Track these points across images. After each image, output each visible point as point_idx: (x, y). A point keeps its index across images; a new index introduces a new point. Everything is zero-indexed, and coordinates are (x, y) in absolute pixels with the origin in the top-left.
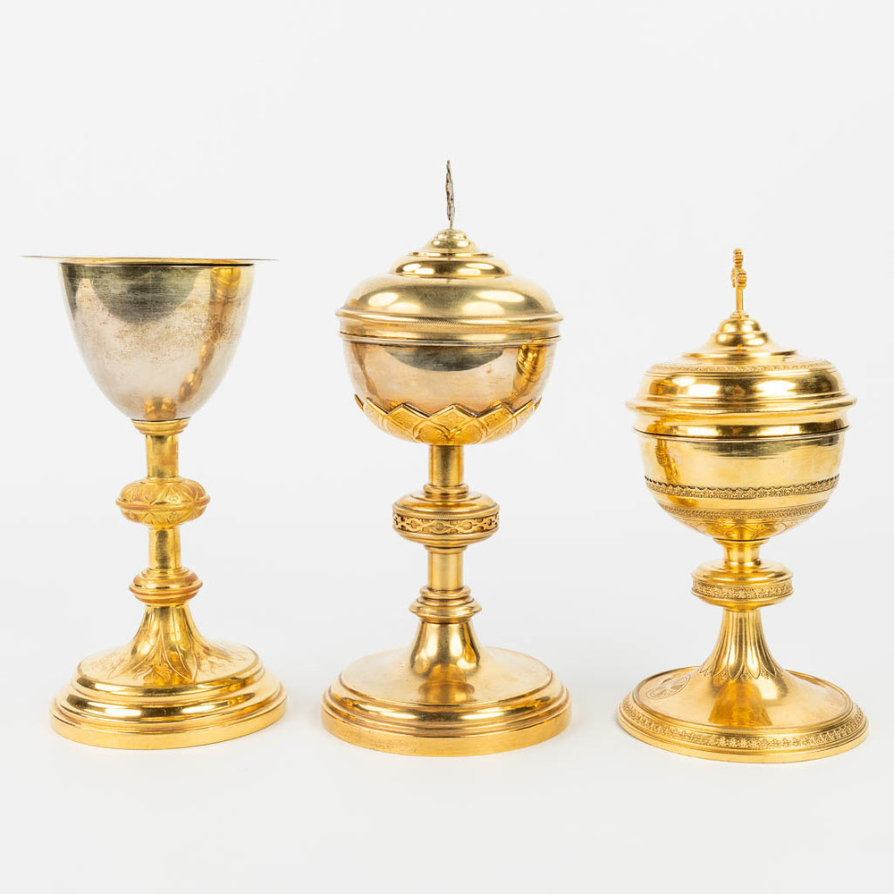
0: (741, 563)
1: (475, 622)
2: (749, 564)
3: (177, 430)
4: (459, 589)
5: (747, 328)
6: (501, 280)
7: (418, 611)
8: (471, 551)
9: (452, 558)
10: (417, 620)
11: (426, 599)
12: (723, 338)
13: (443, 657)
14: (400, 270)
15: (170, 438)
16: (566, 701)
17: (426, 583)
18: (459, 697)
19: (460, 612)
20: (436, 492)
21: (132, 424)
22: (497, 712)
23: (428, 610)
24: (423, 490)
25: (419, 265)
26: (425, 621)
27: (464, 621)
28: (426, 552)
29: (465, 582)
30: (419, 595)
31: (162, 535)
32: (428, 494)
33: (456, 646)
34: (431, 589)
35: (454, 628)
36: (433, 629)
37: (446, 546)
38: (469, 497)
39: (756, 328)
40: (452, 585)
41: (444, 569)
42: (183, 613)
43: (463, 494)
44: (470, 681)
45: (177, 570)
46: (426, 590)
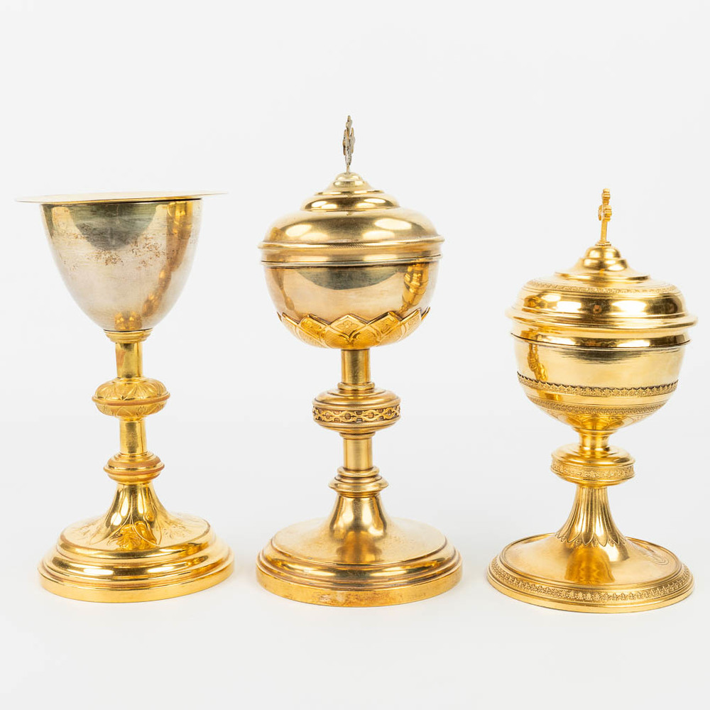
0: (593, 448)
1: (383, 496)
2: (599, 449)
3: (142, 338)
4: (370, 469)
5: (609, 255)
6: (391, 211)
7: (335, 487)
8: (379, 438)
9: (363, 444)
10: (335, 495)
11: (343, 477)
12: (588, 263)
13: (357, 526)
14: (309, 206)
15: (136, 344)
16: (458, 561)
17: (342, 464)
18: (369, 558)
19: (370, 487)
20: (349, 388)
21: (104, 334)
22: (400, 571)
23: (345, 486)
24: (337, 387)
25: (325, 202)
26: (342, 494)
27: (373, 495)
28: (341, 439)
29: (374, 463)
30: (336, 474)
31: (131, 426)
32: (342, 390)
33: (367, 517)
34: (346, 469)
35: (366, 502)
36: (348, 501)
37: (357, 433)
38: (376, 392)
39: (617, 255)
40: (364, 466)
41: (357, 450)
42: (148, 492)
43: (371, 390)
44: (378, 545)
45: (144, 455)
46: (343, 470)
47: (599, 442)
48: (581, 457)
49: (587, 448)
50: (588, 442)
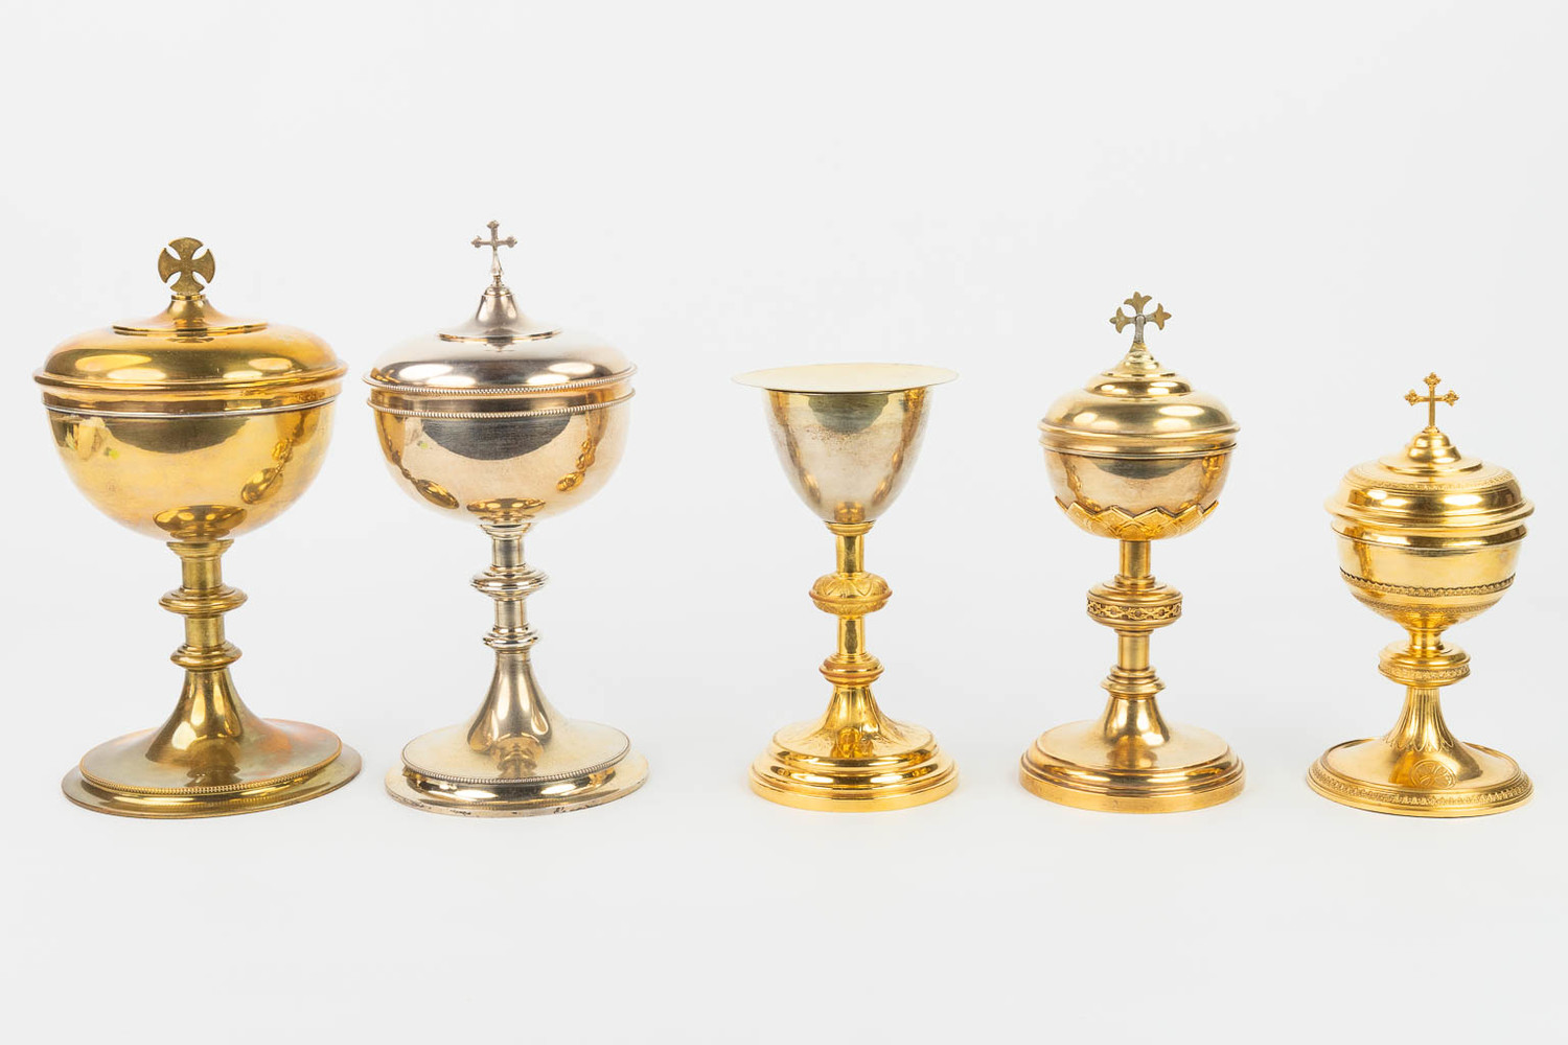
3: (865, 531)
4: (1146, 669)
7: (1109, 688)
8: (1157, 636)
9: (1141, 642)
10: (1107, 697)
11: (1118, 677)
13: (1131, 729)
15: (858, 537)
17: (1116, 662)
18: (1144, 764)
19: (1146, 688)
20: (1127, 582)
21: (824, 526)
23: (1118, 687)
24: (1114, 579)
26: (1116, 696)
27: (1150, 698)
28: (1116, 636)
29: (1152, 663)
30: (1109, 673)
31: (851, 624)
32: (1120, 584)
33: (1143, 721)
34: (1121, 669)
35: (1141, 702)
36: (1123, 704)
37: (1134, 630)
38: (1156, 587)
40: (1140, 665)
41: (1134, 650)
42: (867, 695)
43: (1151, 584)
44: (1156, 752)
45: (863, 655)
46: (1117, 670)
47: (1431, 640)
48: (1412, 657)
49: (1418, 647)
50: (1419, 641)
